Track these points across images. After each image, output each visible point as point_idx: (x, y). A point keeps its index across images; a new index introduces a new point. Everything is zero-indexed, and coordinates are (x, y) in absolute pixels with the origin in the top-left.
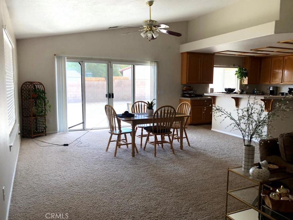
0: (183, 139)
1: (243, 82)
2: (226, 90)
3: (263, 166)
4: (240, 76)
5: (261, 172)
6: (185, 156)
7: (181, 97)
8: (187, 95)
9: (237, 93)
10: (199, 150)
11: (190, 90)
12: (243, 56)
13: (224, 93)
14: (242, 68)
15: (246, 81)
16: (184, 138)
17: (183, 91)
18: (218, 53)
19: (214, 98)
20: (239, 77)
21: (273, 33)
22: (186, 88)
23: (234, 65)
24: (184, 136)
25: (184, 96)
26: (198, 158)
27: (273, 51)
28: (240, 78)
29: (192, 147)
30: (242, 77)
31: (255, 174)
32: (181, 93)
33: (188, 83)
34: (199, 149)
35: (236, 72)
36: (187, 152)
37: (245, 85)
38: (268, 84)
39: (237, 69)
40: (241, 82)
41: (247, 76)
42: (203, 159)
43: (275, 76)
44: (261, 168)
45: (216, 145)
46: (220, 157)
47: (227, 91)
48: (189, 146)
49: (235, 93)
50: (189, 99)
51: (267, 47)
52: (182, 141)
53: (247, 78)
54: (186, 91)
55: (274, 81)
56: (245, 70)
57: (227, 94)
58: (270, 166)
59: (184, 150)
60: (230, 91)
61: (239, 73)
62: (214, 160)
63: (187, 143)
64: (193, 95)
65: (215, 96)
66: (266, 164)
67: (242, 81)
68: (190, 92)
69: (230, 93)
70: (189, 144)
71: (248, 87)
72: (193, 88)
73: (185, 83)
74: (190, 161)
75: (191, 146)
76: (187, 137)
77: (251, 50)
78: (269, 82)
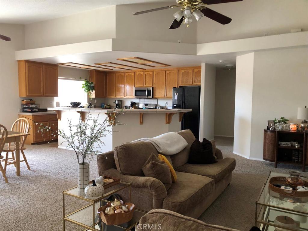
0: (20, 163)
1: (90, 96)
2: (71, 104)
3: (97, 183)
4: (87, 89)
5: (95, 189)
6: (23, 183)
7: (20, 112)
8: (28, 110)
9: (83, 107)
10: (41, 173)
11: (31, 104)
12: (89, 69)
13: (70, 107)
14: (89, 82)
15: (93, 95)
16: (22, 161)
17: (23, 105)
18: (62, 64)
19: (59, 112)
20: (86, 91)
21: (111, 50)
22: (26, 102)
23: (80, 78)
24: (21, 158)
25: (24, 110)
26: (39, 182)
27: (115, 67)
28: (88, 92)
29: (34, 171)
30: (89, 90)
31: (90, 193)
32: (21, 108)
33: (28, 96)
34: (41, 171)
35: (83, 86)
36: (26, 178)
37: (93, 98)
38: (114, 98)
39: (84, 82)
40: (88, 96)
41: (94, 90)
42: (45, 183)
43: (119, 90)
44: (96, 185)
45: (62, 165)
46: (65, 178)
47: (73, 105)
48: (29, 170)
49: (82, 107)
50: (30, 114)
51: (109, 63)
52: (19, 165)
53: (94, 91)
54: (26, 104)
55: (119, 95)
56: (92, 83)
57: (73, 108)
58: (106, 180)
59: (21, 176)
60: (76, 105)
61: (86, 86)
62: (58, 181)
63: (27, 167)
64: (35, 110)
65: (60, 111)
66: (102, 179)
67: (90, 94)
68: (31, 106)
69: (76, 107)
70: (29, 167)
71: (95, 101)
72: (35, 101)
73: (25, 96)
74: (28, 188)
75: (31, 169)
76: (25, 160)
77: (95, 64)
78: (114, 96)
